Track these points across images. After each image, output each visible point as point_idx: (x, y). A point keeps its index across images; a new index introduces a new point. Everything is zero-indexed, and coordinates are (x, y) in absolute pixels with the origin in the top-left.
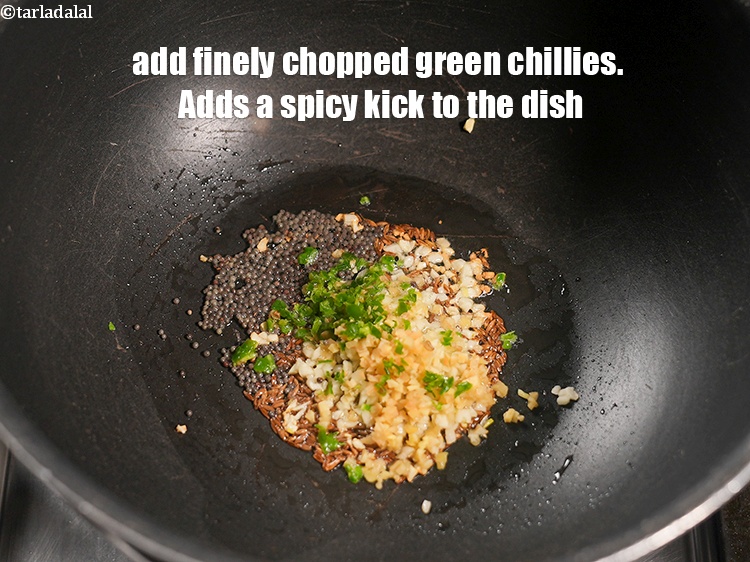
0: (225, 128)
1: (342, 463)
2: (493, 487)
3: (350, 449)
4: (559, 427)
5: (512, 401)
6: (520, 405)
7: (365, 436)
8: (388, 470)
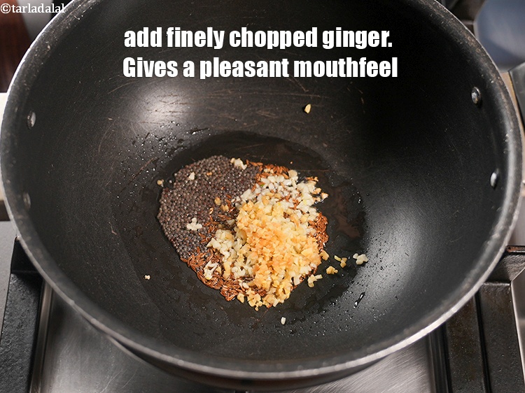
0: (172, 110)
1: (236, 297)
2: (320, 310)
3: (240, 288)
4: (357, 277)
5: (331, 262)
6: (336, 264)
7: (249, 281)
8: (262, 301)
